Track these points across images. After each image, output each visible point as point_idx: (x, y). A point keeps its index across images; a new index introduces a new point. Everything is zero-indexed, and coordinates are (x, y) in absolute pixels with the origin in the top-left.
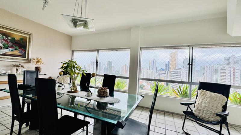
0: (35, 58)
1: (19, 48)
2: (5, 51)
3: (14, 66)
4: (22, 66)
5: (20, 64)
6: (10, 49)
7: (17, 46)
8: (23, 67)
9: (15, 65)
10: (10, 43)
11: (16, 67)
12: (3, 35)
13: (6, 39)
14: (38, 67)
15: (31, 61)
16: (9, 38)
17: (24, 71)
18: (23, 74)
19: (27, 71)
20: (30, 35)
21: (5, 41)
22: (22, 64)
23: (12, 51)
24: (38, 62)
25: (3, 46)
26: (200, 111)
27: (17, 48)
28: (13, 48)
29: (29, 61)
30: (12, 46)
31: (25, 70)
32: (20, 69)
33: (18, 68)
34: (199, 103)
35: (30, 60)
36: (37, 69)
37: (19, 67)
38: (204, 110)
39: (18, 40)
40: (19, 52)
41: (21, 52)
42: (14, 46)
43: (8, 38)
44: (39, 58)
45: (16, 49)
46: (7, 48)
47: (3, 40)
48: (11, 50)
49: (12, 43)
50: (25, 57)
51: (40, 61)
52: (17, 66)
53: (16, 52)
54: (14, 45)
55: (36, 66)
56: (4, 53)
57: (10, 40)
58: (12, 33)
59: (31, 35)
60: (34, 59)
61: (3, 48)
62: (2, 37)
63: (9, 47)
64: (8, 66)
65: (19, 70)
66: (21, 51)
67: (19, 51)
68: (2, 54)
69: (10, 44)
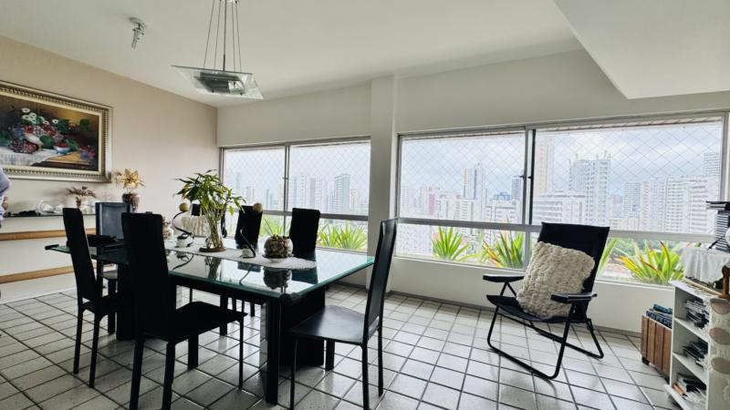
0: (123, 172)
1: (80, 147)
2: (46, 155)
3: (71, 192)
4: (91, 194)
5: (84, 188)
6: (59, 149)
7: (76, 140)
8: (93, 195)
9: (73, 190)
10: (57, 134)
11: (76, 196)
12: (41, 115)
13: (48, 123)
14: (131, 195)
15: (113, 180)
16: (54, 121)
17: (97, 205)
18: (94, 211)
19: (104, 204)
20: (105, 111)
21: (45, 129)
22: (90, 188)
23: (64, 154)
24: (130, 180)
25: (40, 143)
26: (531, 295)
27: (76, 146)
28: (65, 147)
29: (106, 179)
30: (63, 141)
31: (98, 201)
32: (85, 199)
33: (80, 197)
34: (530, 277)
35: (110, 175)
36: (129, 199)
37: (83, 194)
38: (539, 293)
39: (76, 126)
40: (81, 158)
41: (86, 157)
42: (67, 141)
43: (50, 122)
44: (132, 172)
45: (72, 150)
46: (52, 148)
47: (39, 128)
48: (61, 153)
49: (61, 133)
50: (97, 170)
51: (135, 178)
52: (77, 192)
53: (74, 158)
54: (65, 138)
55: (126, 191)
56: (44, 160)
57: (56, 126)
58: (60, 109)
59: (107, 110)
60: (120, 174)
61: (42, 147)
62: (38, 119)
63: (55, 144)
64: (55, 194)
65: (82, 203)
66: (84, 154)
67: (79, 155)
68: (39, 162)
69: (57, 137)
